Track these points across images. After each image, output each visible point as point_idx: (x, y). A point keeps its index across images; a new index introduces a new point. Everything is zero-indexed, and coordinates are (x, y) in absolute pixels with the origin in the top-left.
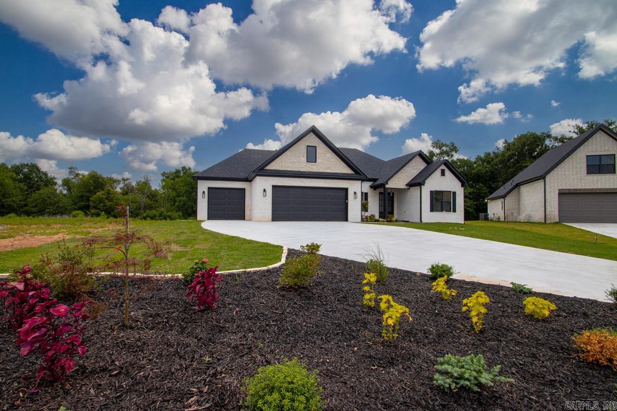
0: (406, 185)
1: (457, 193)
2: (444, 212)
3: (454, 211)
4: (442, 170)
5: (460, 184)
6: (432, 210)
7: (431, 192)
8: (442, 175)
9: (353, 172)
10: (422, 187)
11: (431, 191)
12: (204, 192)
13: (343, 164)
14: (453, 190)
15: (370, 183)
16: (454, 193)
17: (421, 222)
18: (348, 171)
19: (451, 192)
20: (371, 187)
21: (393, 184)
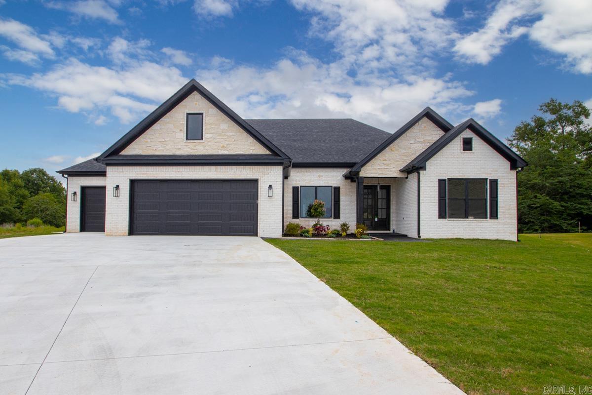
0: (402, 171)
1: (499, 183)
2: (471, 219)
3: (494, 215)
4: (464, 139)
5: (507, 164)
6: (442, 215)
7: (442, 182)
8: (464, 150)
9: (268, 152)
10: (422, 172)
11: (440, 181)
12: (75, 193)
13: (251, 140)
14: (490, 177)
15: (344, 171)
16: (494, 183)
17: (419, 237)
18: (259, 150)
19: (487, 179)
20: (346, 177)
21: (373, 170)
